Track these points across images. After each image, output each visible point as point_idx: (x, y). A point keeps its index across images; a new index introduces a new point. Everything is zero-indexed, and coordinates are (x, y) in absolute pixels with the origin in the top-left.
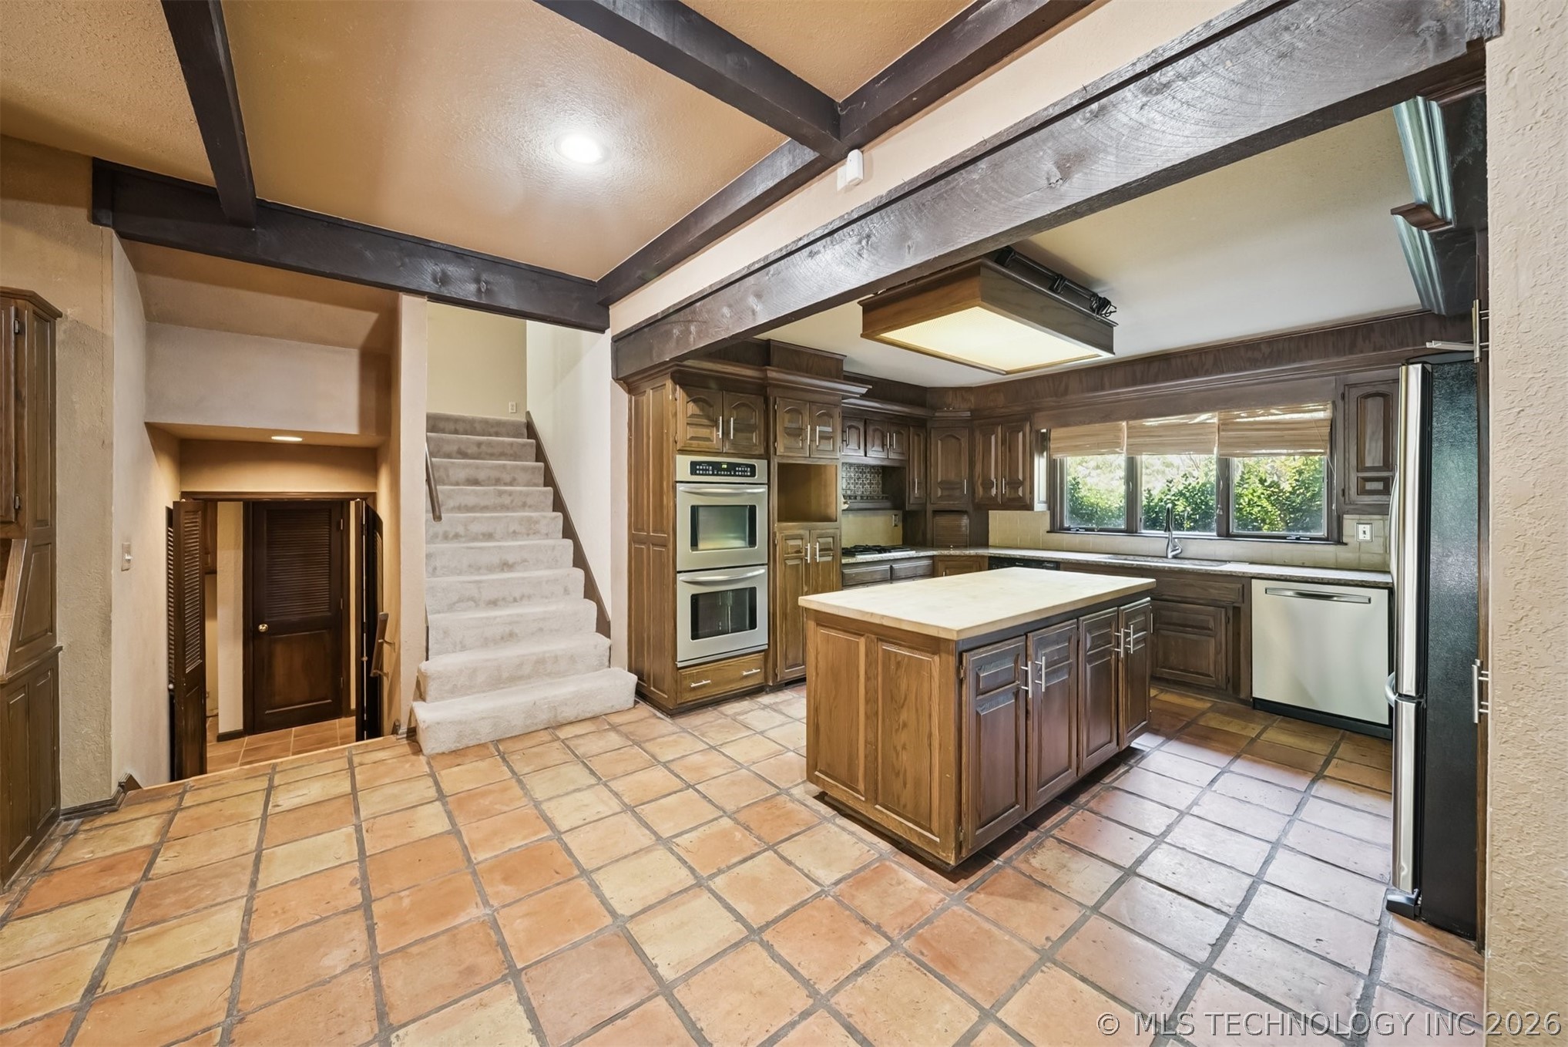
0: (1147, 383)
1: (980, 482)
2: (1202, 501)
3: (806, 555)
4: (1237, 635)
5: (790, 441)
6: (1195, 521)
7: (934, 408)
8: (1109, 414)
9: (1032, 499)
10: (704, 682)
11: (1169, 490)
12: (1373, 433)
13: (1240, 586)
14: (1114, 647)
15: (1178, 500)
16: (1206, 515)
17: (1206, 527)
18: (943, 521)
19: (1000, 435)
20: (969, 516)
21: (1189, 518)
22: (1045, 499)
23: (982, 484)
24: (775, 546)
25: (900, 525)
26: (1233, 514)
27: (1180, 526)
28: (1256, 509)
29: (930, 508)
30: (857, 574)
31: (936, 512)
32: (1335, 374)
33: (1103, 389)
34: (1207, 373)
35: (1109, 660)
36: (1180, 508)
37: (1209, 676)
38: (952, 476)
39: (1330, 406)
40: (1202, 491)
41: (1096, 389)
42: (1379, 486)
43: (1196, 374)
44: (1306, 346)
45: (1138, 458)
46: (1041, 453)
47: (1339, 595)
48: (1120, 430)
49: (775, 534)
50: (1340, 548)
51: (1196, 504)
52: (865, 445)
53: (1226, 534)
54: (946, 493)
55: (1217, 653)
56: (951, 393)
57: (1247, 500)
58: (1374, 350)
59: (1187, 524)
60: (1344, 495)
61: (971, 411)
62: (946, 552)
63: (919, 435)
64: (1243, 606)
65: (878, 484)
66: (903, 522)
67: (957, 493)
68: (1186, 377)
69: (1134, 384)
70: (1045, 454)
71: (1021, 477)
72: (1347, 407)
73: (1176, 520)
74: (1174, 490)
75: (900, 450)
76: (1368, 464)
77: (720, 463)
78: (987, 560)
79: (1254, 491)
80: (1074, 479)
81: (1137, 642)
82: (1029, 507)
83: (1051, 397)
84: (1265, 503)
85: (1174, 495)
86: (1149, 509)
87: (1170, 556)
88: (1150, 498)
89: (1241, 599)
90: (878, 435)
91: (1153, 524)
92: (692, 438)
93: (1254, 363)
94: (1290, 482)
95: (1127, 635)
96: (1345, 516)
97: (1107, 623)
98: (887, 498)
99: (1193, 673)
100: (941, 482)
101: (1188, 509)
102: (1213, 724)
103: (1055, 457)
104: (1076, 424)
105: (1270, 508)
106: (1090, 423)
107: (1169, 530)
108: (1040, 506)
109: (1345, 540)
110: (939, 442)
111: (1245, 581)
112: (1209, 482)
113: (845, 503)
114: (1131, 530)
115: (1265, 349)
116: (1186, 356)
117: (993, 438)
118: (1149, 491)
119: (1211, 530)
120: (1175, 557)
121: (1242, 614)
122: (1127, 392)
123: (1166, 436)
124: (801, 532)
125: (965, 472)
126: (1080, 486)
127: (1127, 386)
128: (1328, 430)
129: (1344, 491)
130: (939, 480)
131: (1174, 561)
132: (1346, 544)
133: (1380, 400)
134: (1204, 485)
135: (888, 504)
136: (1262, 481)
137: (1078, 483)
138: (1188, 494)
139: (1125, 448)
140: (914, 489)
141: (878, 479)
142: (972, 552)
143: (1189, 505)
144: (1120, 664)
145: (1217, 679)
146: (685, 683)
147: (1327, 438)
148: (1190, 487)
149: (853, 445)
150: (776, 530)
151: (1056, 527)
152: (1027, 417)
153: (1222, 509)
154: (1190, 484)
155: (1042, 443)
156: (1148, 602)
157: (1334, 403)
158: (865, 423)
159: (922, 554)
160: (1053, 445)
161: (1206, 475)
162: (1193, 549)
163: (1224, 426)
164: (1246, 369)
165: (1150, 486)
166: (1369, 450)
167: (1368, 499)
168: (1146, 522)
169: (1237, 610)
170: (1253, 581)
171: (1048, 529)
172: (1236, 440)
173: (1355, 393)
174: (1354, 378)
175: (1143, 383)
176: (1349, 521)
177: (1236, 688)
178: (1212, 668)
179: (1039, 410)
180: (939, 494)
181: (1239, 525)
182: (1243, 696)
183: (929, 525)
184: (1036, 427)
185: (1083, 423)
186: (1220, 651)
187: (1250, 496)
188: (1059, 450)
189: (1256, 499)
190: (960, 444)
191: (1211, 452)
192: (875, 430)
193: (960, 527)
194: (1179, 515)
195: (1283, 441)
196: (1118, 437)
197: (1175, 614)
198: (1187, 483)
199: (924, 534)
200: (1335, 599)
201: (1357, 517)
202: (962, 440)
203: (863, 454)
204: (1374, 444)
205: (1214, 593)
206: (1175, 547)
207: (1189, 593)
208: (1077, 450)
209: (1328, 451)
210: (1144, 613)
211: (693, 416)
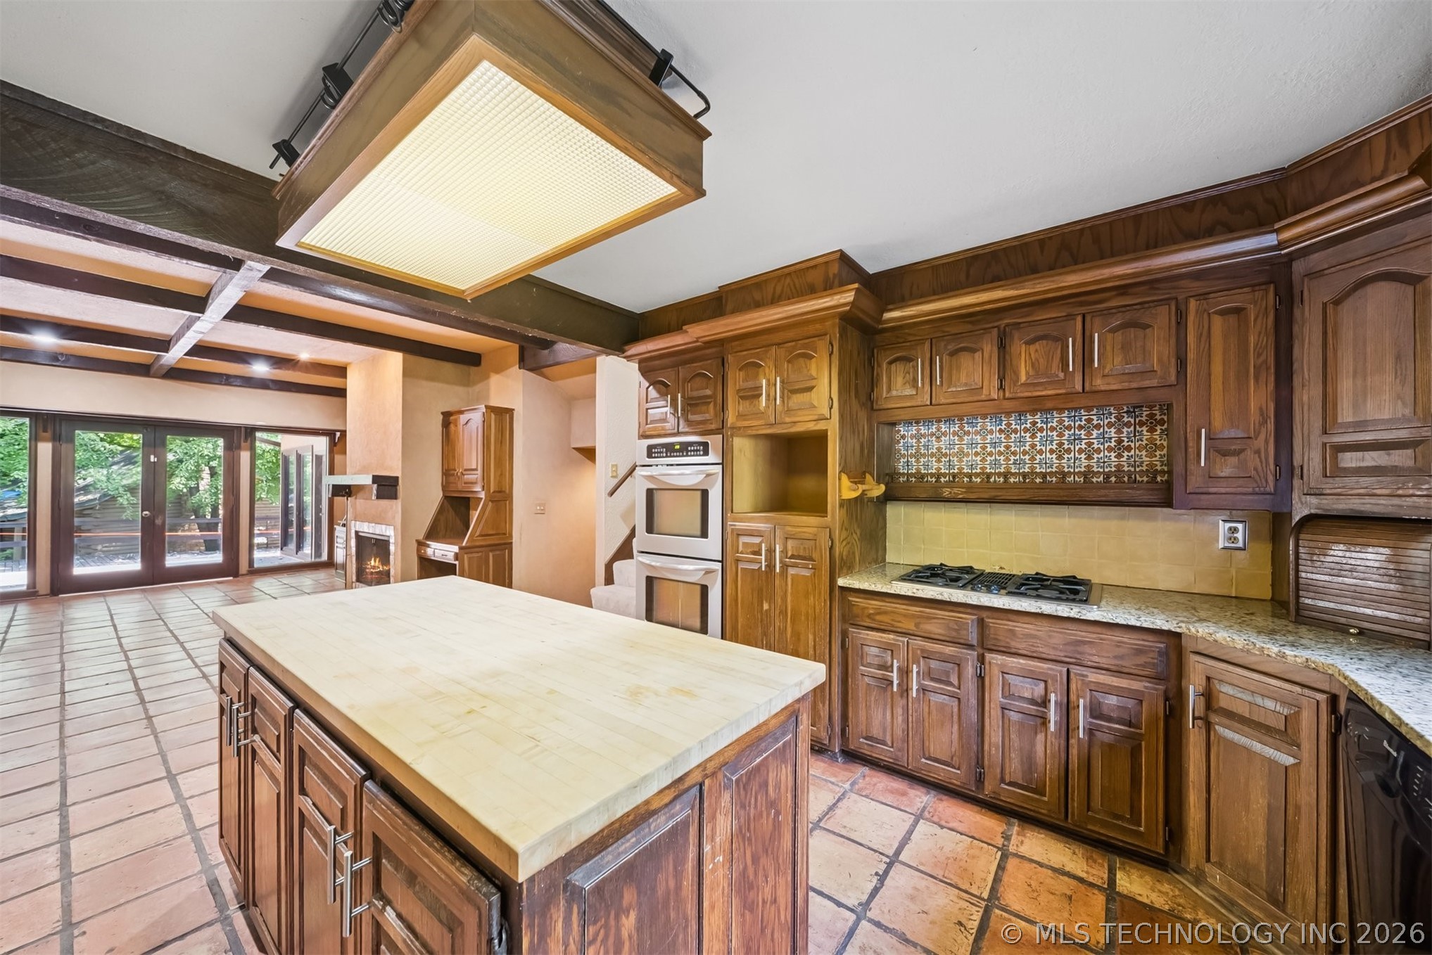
5: (744, 407)
52: (1003, 377)
63: (1234, 312)
77: (673, 444)
90: (1043, 348)
92: (651, 423)
140: (1200, 455)
149: (965, 383)
150: (728, 520)
158: (1002, 335)
192: (1033, 341)
211: (652, 400)
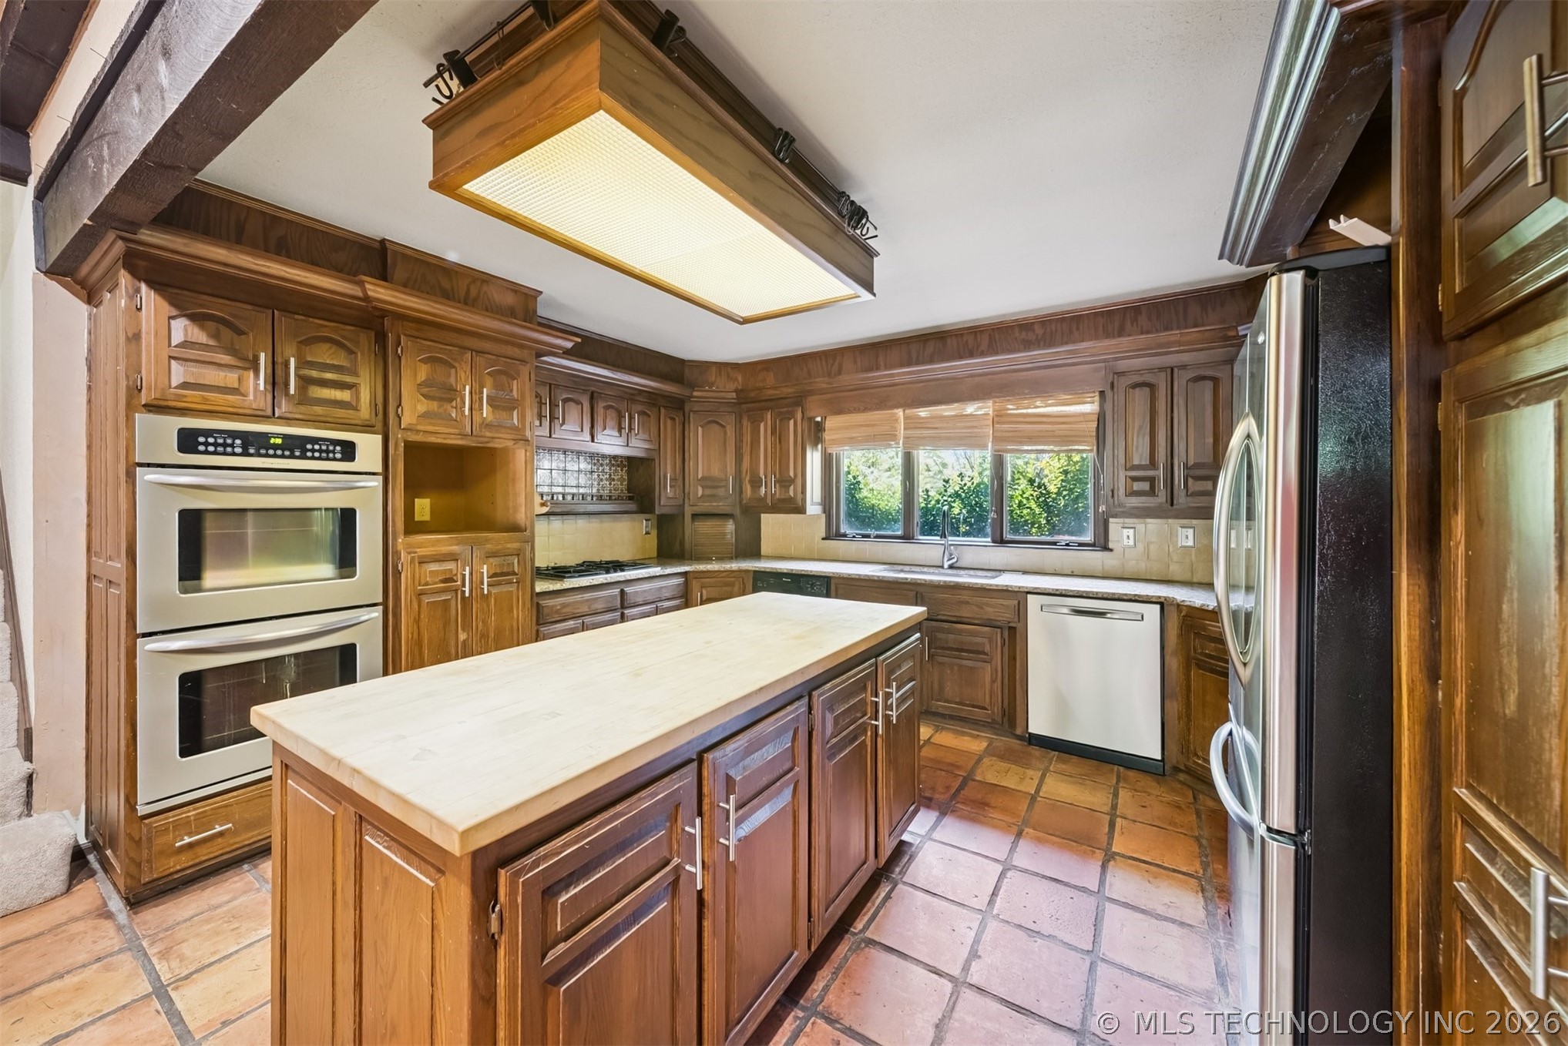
0: (923, 363)
1: (748, 478)
2: (977, 503)
3: (464, 585)
4: (1013, 659)
6: (971, 525)
7: (692, 386)
8: (882, 400)
9: (804, 500)
10: (218, 829)
11: (946, 491)
12: (1141, 428)
13: (1016, 602)
14: (870, 718)
15: (954, 501)
16: (981, 518)
17: (980, 532)
18: (705, 527)
19: (769, 422)
20: (734, 520)
21: (965, 521)
22: (819, 501)
23: (750, 481)
24: (398, 574)
25: (654, 533)
26: (1006, 518)
27: (955, 532)
28: (1025, 511)
29: (688, 511)
30: (564, 606)
31: (695, 516)
32: (1104, 361)
33: (878, 369)
34: (982, 354)
35: (864, 741)
36: (956, 511)
37: (984, 708)
38: (716, 472)
39: (1097, 398)
40: (977, 491)
41: (870, 369)
42: (1146, 486)
43: (971, 355)
44: (1078, 329)
45: (915, 452)
46: (815, 445)
47: (1113, 611)
48: (897, 420)
49: (397, 554)
50: (1106, 554)
51: (971, 506)
52: (592, 427)
53: (1000, 541)
54: (708, 492)
55: (993, 681)
56: (714, 369)
57: (1017, 502)
58: (1142, 333)
59: (963, 528)
60: (1113, 496)
61: (736, 391)
62: (702, 567)
63: (673, 419)
64: (1019, 626)
65: (621, 480)
66: (658, 528)
67: (721, 492)
68: (961, 358)
69: (909, 364)
70: (820, 446)
71: (792, 474)
72: (1116, 397)
73: (952, 523)
74: (951, 491)
75: (646, 437)
76: (1136, 462)
77: (266, 436)
78: (752, 574)
79: (1024, 493)
80: (854, 478)
81: (902, 700)
82: (801, 510)
83: (824, 377)
84: (1033, 505)
85: (950, 496)
86: (926, 511)
87: (946, 566)
88: (927, 500)
89: (1016, 619)
90: (611, 413)
91: (930, 528)
92: (185, 385)
93: (1028, 345)
94: (1055, 482)
95: (888, 695)
96: (1111, 520)
97: (860, 686)
98: (630, 498)
99: (968, 705)
100: (703, 478)
101: (964, 511)
102: (991, 778)
103: (829, 451)
104: (850, 412)
105: (1038, 511)
106: (866, 410)
107: (945, 537)
108: (813, 508)
109: (1111, 545)
110: (700, 429)
111: (1020, 596)
112: (982, 483)
113: (543, 505)
114: (907, 537)
115: (1039, 331)
116: (962, 335)
117: (762, 425)
118: (927, 491)
119: (985, 536)
120: (951, 567)
121: (1018, 635)
122: (902, 374)
123: (941, 428)
124: (455, 548)
125: (731, 469)
126: (861, 486)
127: (902, 365)
128: (1095, 425)
129: (1113, 491)
130: (700, 477)
131: (950, 571)
132: (1111, 550)
133: (1147, 390)
134: (978, 485)
135: (632, 506)
136: (1031, 481)
137: (858, 483)
138: (963, 495)
139: (901, 442)
140: (665, 487)
141: (623, 473)
142: (734, 566)
143: (965, 508)
144: (879, 740)
145: (993, 713)
146: (160, 842)
147: (1094, 434)
148: (965, 488)
149: (571, 425)
150: (400, 547)
151: (833, 534)
152: (799, 400)
153: (996, 512)
154: (965, 485)
155: (816, 434)
156: (917, 640)
157: (1102, 393)
158: (592, 398)
159: (669, 571)
160: (827, 436)
161: (980, 474)
162: (969, 557)
163: (999, 417)
164: (1019, 351)
165: (928, 486)
166: (1137, 448)
167: (1135, 502)
168: (923, 527)
169: (1012, 630)
170: (1029, 596)
171: (824, 535)
172: (1011, 434)
173: (1124, 382)
174: (1123, 365)
175: (918, 363)
176: (1114, 525)
177: (1012, 723)
178: (987, 700)
179: (811, 393)
180: (700, 493)
181: (1011, 529)
182: (1019, 731)
183: (688, 533)
184: (810, 414)
185: (857, 410)
186: (996, 678)
187: (1020, 498)
188: (835, 442)
189: (1025, 501)
190: (725, 433)
191: (984, 447)
192: (607, 408)
193: (724, 534)
194: (955, 518)
195: (1053, 437)
196: (894, 429)
197: (951, 637)
198: (963, 483)
199: (682, 543)
200: (1109, 615)
201: (1121, 520)
202: (728, 427)
203: (588, 438)
204: (1141, 440)
205: (990, 612)
206: (951, 555)
207: (965, 612)
208: (853, 442)
209: (1095, 448)
210: (913, 656)
211: (185, 344)
